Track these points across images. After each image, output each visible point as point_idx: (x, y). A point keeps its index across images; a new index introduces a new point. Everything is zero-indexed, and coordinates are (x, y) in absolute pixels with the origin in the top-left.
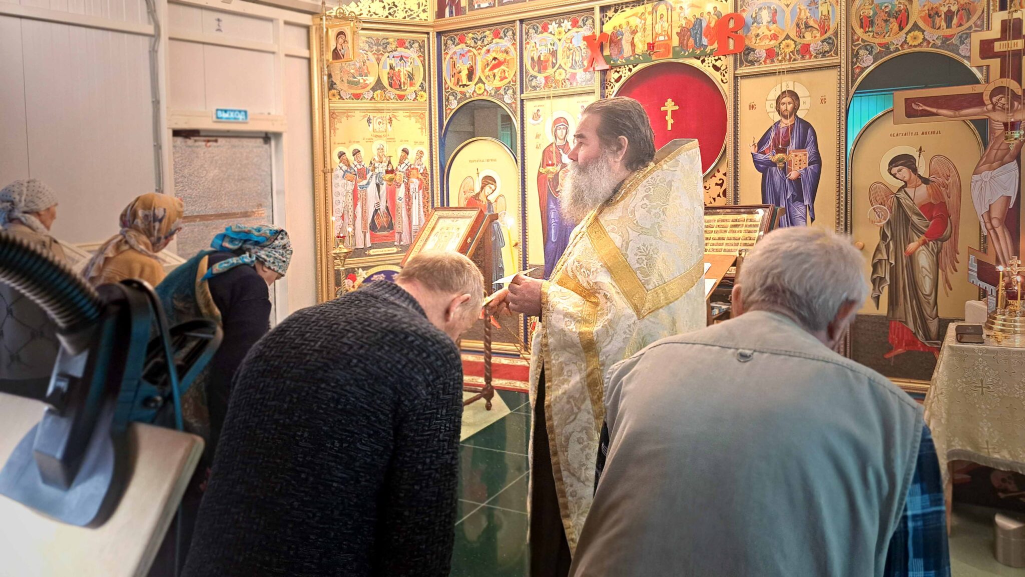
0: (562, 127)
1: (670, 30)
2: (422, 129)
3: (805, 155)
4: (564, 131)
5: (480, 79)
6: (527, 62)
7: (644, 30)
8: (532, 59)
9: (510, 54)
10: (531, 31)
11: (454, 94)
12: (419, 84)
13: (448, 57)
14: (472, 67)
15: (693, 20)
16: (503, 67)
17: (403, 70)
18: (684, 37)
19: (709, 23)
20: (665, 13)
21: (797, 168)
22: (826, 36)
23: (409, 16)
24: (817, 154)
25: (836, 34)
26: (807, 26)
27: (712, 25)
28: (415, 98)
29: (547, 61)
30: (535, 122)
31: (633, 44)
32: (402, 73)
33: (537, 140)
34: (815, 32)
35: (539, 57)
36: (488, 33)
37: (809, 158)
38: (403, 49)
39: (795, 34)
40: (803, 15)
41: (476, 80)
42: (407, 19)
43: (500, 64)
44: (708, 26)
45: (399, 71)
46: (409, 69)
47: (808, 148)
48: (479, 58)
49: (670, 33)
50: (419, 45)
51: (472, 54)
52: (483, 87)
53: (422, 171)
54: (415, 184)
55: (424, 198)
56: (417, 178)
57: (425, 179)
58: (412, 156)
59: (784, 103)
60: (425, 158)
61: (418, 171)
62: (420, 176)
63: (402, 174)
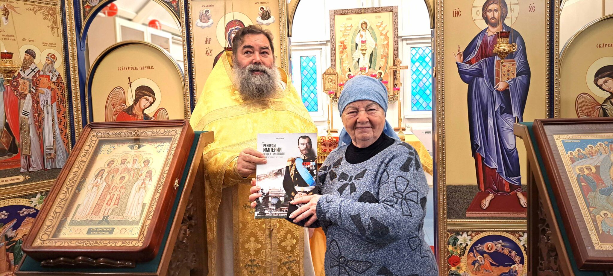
2: (53, 28)
3: (513, 65)
21: (505, 78)
24: (526, 64)
30: (205, 25)
33: (208, 45)
37: (518, 68)
47: (516, 59)
53: (54, 79)
54: (45, 95)
55: (59, 112)
56: (49, 87)
57: (60, 89)
58: (40, 61)
59: (491, 11)
60: (59, 65)
61: (49, 79)
62: (53, 86)
63: (27, 82)
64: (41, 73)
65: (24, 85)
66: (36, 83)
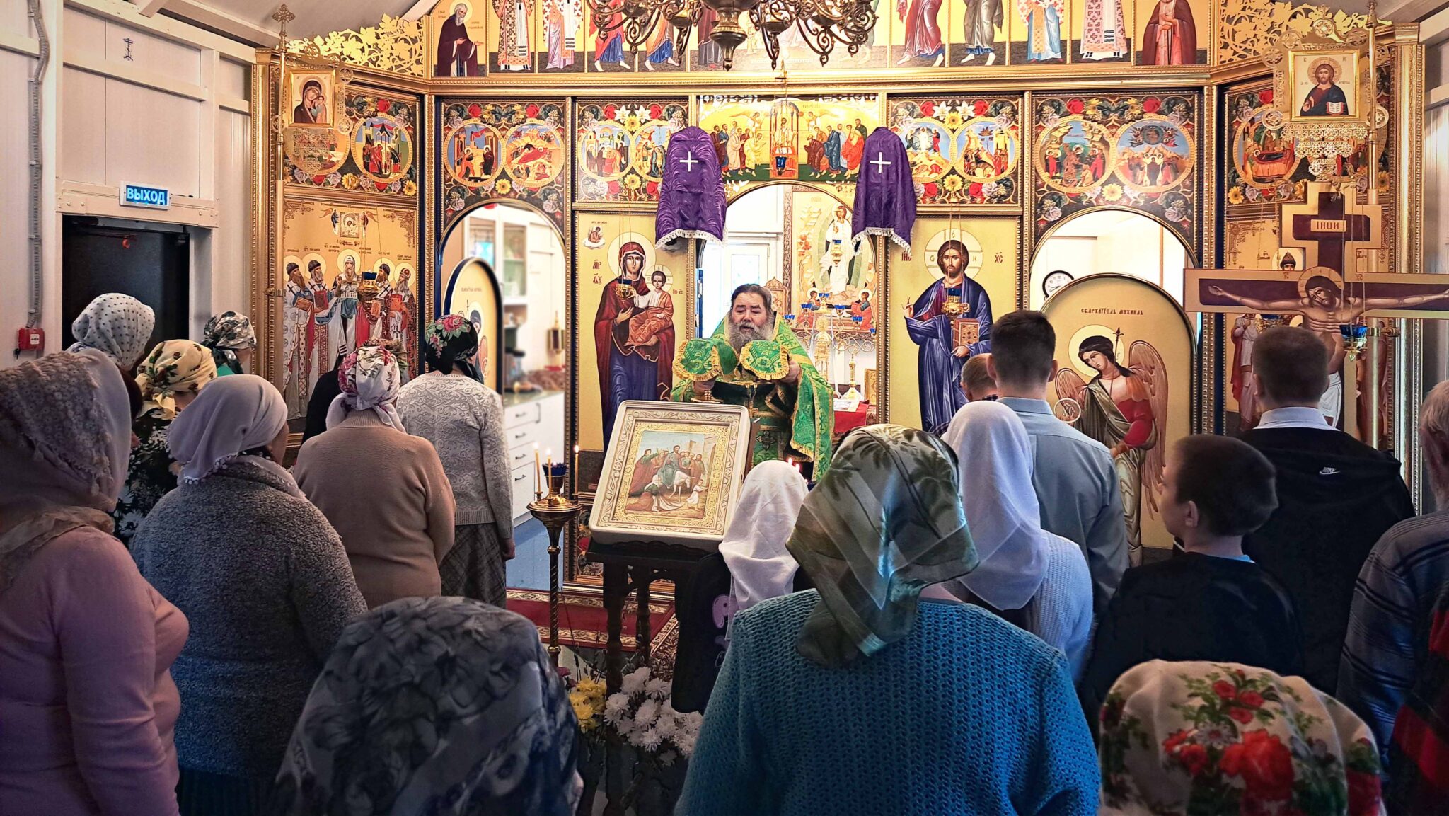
0: (635, 256)
1: (795, 142)
2: (409, 236)
3: (976, 326)
4: (638, 262)
5: (503, 171)
6: (581, 158)
7: (759, 136)
8: (589, 154)
9: (554, 143)
10: (588, 114)
11: (460, 190)
12: (406, 170)
13: (451, 135)
14: (491, 153)
15: (827, 133)
16: (541, 160)
17: (386, 147)
18: (815, 153)
19: (849, 139)
20: (789, 118)
21: (965, 342)
22: (1002, 176)
23: (397, 67)
24: (991, 326)
25: (1015, 174)
26: (979, 161)
27: (854, 142)
28: (401, 191)
29: (614, 159)
30: (594, 245)
31: (742, 154)
32: (383, 151)
33: (596, 271)
34: (989, 169)
35: (600, 153)
36: (518, 107)
37: (981, 331)
38: (384, 114)
39: (963, 169)
40: (972, 146)
41: (498, 173)
42: (395, 71)
43: (537, 154)
44: (848, 142)
45: (380, 147)
46: (393, 145)
47: (979, 319)
48: (502, 142)
49: (795, 145)
50: (408, 112)
51: (492, 134)
52: (509, 186)
53: (406, 300)
54: (396, 320)
55: (408, 341)
56: (400, 310)
57: (411, 312)
58: (394, 276)
59: (947, 257)
60: (412, 281)
61: (402, 300)
62: (404, 308)
63: (379, 303)
64: (394, 293)
65: (376, 305)
66: (387, 305)
